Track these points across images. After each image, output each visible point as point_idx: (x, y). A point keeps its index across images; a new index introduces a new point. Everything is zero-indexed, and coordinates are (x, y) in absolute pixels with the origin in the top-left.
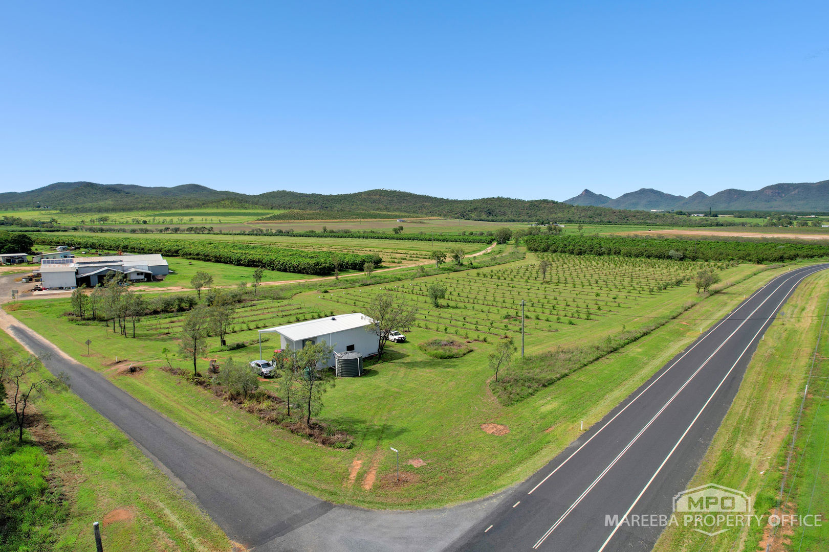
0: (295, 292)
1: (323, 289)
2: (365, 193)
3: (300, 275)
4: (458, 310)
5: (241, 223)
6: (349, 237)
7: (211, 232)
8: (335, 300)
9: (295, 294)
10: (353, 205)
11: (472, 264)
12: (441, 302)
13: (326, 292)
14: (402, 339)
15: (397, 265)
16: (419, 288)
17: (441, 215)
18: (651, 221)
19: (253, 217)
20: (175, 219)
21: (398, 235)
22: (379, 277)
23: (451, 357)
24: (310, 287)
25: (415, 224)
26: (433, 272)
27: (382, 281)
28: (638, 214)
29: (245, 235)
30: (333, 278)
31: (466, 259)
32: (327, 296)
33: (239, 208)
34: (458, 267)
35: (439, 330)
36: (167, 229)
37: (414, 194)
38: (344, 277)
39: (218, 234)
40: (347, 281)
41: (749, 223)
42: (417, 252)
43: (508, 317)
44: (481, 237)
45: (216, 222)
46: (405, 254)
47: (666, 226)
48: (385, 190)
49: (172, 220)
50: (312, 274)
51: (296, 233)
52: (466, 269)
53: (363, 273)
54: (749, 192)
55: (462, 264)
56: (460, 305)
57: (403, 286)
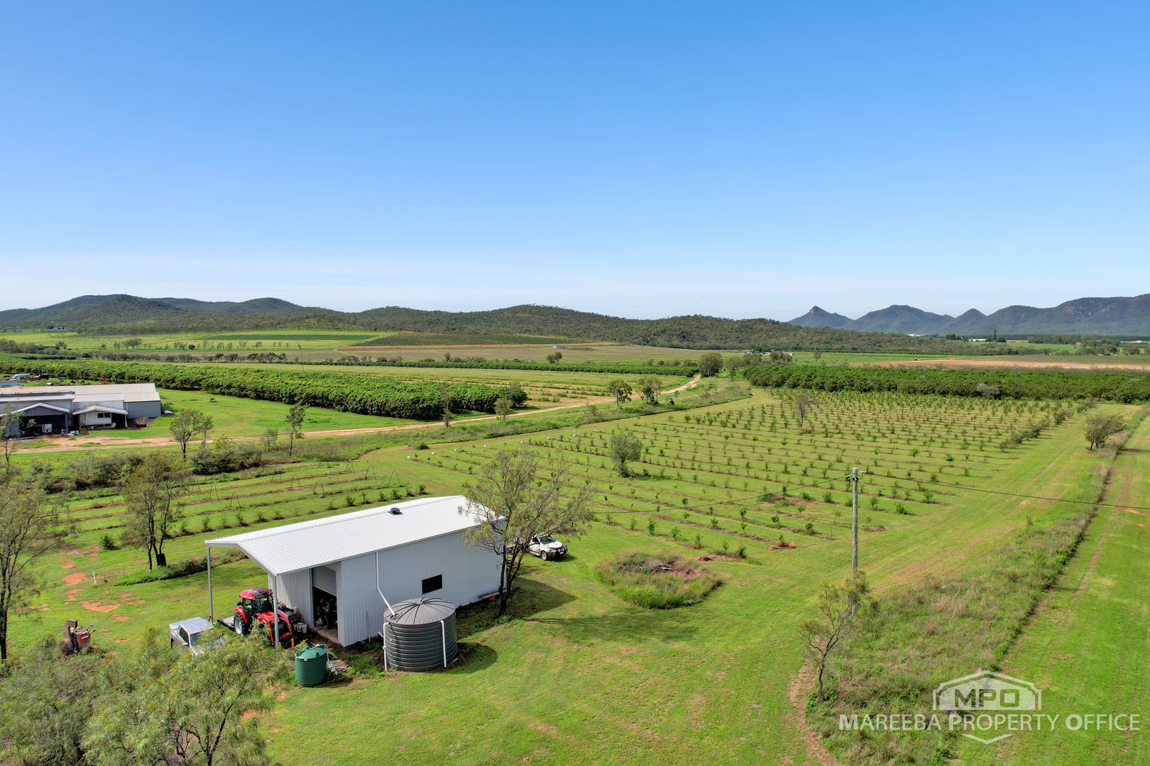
0: (367, 447)
1: (419, 442)
2: (508, 310)
3: (389, 419)
4: (666, 482)
5: (330, 349)
6: (482, 367)
7: (284, 361)
8: (436, 462)
9: (367, 452)
10: (491, 326)
11: (672, 403)
12: (633, 466)
13: (424, 447)
14: (557, 553)
15: (551, 404)
16: (588, 441)
17: (615, 340)
18: (914, 348)
19: (348, 341)
20: (236, 343)
21: (554, 364)
22: (521, 422)
23: (676, 604)
24: (397, 440)
25: (579, 351)
26: (611, 416)
27: (525, 429)
28: (894, 338)
29: (331, 364)
30: (442, 424)
31: (663, 396)
32: (423, 455)
33: (329, 329)
34: (650, 408)
35: (636, 527)
36: (219, 356)
37: (577, 312)
38: (461, 423)
39: (292, 363)
40: (464, 429)
41: (1055, 351)
42: (584, 386)
43: (768, 498)
44: (676, 368)
45: (293, 348)
46: (564, 389)
47: (935, 354)
48: (537, 306)
49: (231, 344)
50: (407, 418)
51: (406, 361)
52: (664, 410)
53: (494, 417)
54: (1041, 309)
55: (656, 404)
56: (668, 472)
57: (562, 437)
